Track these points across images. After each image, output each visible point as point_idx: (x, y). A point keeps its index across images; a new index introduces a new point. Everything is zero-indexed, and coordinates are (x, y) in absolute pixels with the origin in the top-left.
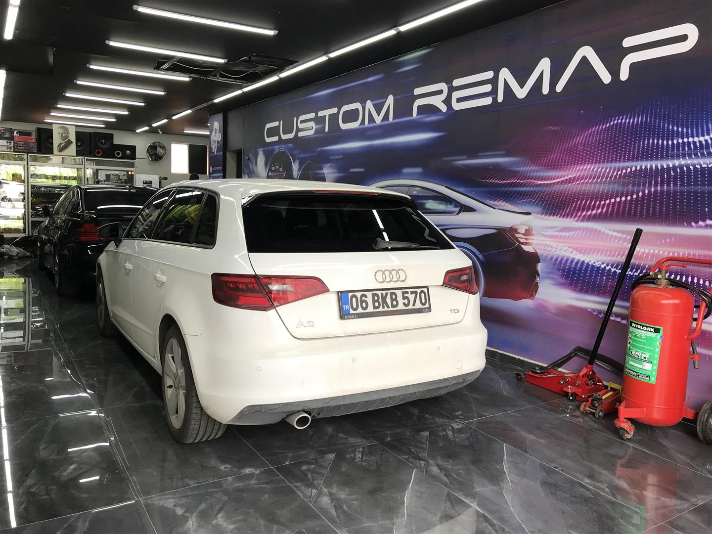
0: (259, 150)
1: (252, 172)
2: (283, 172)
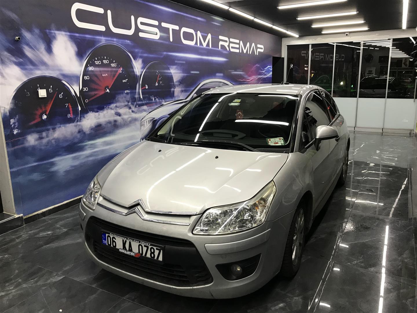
0: (55, 32)
1: (37, 63)
2: (118, 67)
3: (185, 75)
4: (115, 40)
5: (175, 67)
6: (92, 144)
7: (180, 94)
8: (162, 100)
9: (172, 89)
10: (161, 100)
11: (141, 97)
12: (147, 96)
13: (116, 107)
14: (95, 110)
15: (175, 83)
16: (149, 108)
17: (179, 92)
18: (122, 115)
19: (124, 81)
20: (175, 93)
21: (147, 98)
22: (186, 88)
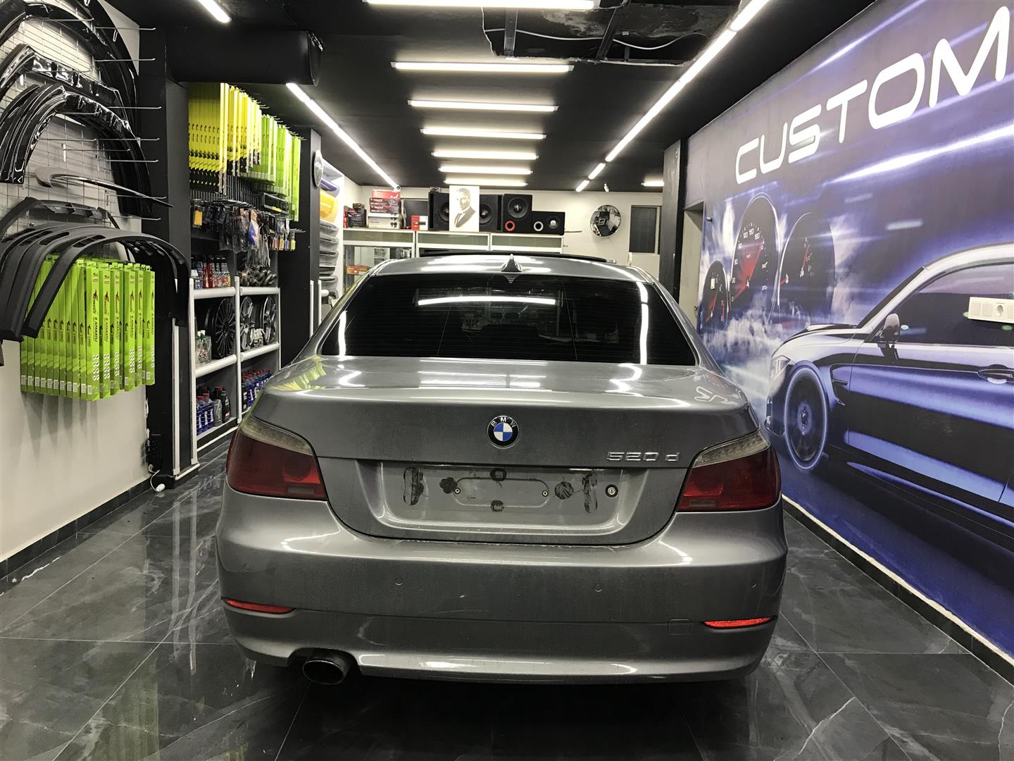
0: (727, 200)
1: (715, 244)
2: (760, 240)
3: (867, 239)
4: (763, 187)
5: (842, 218)
6: (730, 372)
7: (845, 307)
8: (806, 315)
9: (829, 289)
10: (804, 317)
11: (778, 304)
12: (786, 300)
13: (752, 315)
14: (737, 315)
15: (836, 271)
16: (785, 331)
17: (845, 298)
18: (755, 333)
19: (764, 266)
20: (833, 300)
21: (784, 307)
22: (863, 287)
